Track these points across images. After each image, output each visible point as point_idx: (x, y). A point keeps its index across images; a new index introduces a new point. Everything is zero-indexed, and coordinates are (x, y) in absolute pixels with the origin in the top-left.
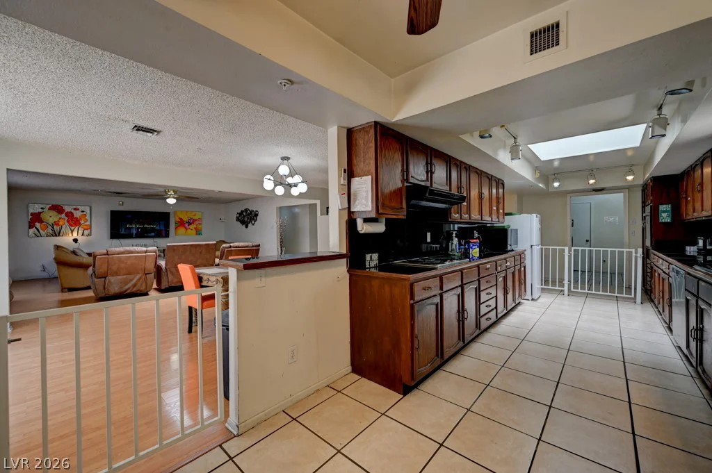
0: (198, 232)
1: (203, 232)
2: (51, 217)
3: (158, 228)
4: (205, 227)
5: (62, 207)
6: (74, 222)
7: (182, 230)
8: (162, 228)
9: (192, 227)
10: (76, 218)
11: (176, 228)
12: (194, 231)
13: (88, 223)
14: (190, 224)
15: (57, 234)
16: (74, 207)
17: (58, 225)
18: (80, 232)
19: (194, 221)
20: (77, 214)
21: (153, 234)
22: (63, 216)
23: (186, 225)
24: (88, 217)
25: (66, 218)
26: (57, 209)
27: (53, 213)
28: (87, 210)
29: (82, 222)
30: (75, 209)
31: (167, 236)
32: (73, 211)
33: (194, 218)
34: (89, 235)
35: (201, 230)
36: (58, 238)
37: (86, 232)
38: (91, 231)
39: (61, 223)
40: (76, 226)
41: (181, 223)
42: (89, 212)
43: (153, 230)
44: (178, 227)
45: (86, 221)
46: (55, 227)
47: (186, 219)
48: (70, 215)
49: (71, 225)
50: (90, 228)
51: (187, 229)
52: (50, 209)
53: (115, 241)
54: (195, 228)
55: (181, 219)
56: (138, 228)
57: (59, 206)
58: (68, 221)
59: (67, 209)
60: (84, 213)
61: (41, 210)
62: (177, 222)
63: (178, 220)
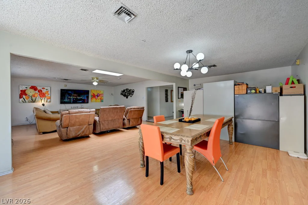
0: (102, 101)
1: (104, 100)
2: (30, 92)
3: (83, 98)
4: (105, 98)
5: (37, 87)
6: (42, 95)
7: (94, 99)
8: (86, 98)
9: (99, 98)
10: (44, 93)
11: (91, 98)
12: (100, 100)
13: (49, 96)
14: (98, 96)
15: (33, 101)
16: (43, 87)
17: (34, 96)
18: (46, 100)
19: (100, 95)
20: (44, 91)
21: (81, 102)
22: (37, 92)
23: (96, 97)
24: (49, 93)
25: (39, 93)
26: (34, 88)
27: (32, 90)
28: (49, 89)
29: (46, 95)
30: (43, 88)
31: (88, 102)
32: (42, 89)
33: (100, 93)
34: (50, 102)
35: (103, 99)
36: (34, 103)
37: (48, 100)
38: (51, 100)
39: (36, 96)
40: (44, 97)
41: (94, 96)
42: (50, 90)
44: (93, 98)
45: (48, 94)
46: (33, 98)
47: (96, 94)
48: (40, 91)
49: (41, 97)
50: (50, 98)
51: (96, 99)
52: (30, 88)
53: (63, 105)
54: (100, 99)
55: (94, 94)
56: (74, 98)
57: (35, 87)
58: (39, 95)
59: (39, 88)
60: (47, 90)
61: (25, 89)
62: (92, 95)
63: (92, 94)
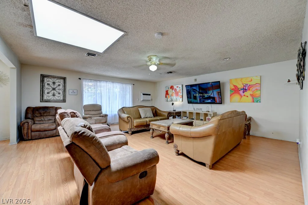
0: (256, 99)
2: (170, 92)
3: (212, 96)
4: (265, 93)
5: (174, 87)
6: (177, 94)
7: (236, 97)
8: (216, 95)
9: (248, 93)
10: (177, 92)
11: (231, 95)
12: (250, 98)
13: (181, 94)
14: (245, 90)
15: (172, 100)
16: (177, 86)
17: (172, 95)
18: (179, 99)
19: (250, 87)
20: (178, 90)
21: (209, 101)
22: (174, 91)
23: (241, 92)
24: (181, 91)
26: (172, 88)
27: (171, 90)
28: (181, 87)
29: (179, 94)
31: (220, 102)
32: (177, 88)
33: (250, 83)
34: (182, 101)
35: (260, 97)
40: (178, 96)
41: (236, 90)
43: (209, 98)
44: (233, 93)
46: (172, 97)
47: (240, 86)
48: (176, 90)
49: (176, 96)
50: (182, 97)
51: (242, 96)
52: (170, 88)
53: (191, 105)
54: (252, 95)
55: (235, 86)
56: (200, 96)
57: (172, 86)
58: (175, 94)
60: (180, 89)
61: (168, 89)
62: (233, 89)
63: (233, 87)
